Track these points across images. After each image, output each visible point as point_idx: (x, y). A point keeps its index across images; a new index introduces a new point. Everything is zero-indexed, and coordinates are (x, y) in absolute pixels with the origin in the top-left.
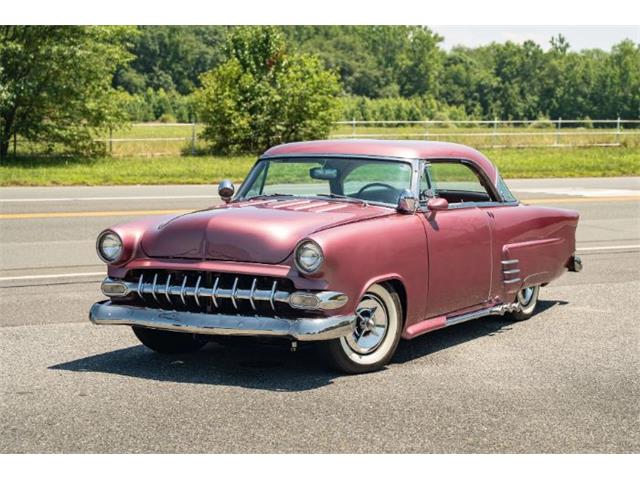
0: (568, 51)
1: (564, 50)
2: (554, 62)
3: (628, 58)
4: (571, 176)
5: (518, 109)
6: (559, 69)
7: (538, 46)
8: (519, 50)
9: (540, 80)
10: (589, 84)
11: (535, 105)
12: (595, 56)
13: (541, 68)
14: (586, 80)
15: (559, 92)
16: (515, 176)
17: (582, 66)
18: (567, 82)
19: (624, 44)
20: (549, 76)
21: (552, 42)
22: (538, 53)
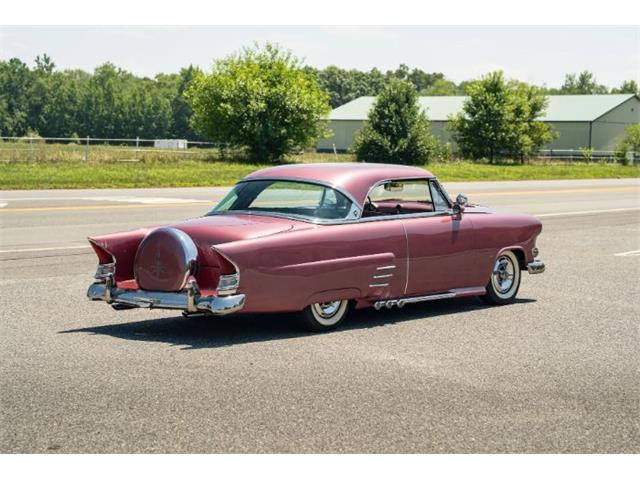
0: (54, 70)
1: (49, 69)
2: (41, 80)
3: (111, 80)
4: (110, 187)
5: (7, 124)
6: (46, 86)
7: (25, 65)
8: (6, 67)
9: (28, 97)
10: (75, 103)
11: (23, 120)
12: (78, 76)
13: (28, 86)
14: (72, 99)
15: (46, 109)
16: (62, 186)
17: (68, 86)
18: (54, 100)
19: (106, 67)
20: (36, 93)
21: (37, 61)
22: (24, 71)
